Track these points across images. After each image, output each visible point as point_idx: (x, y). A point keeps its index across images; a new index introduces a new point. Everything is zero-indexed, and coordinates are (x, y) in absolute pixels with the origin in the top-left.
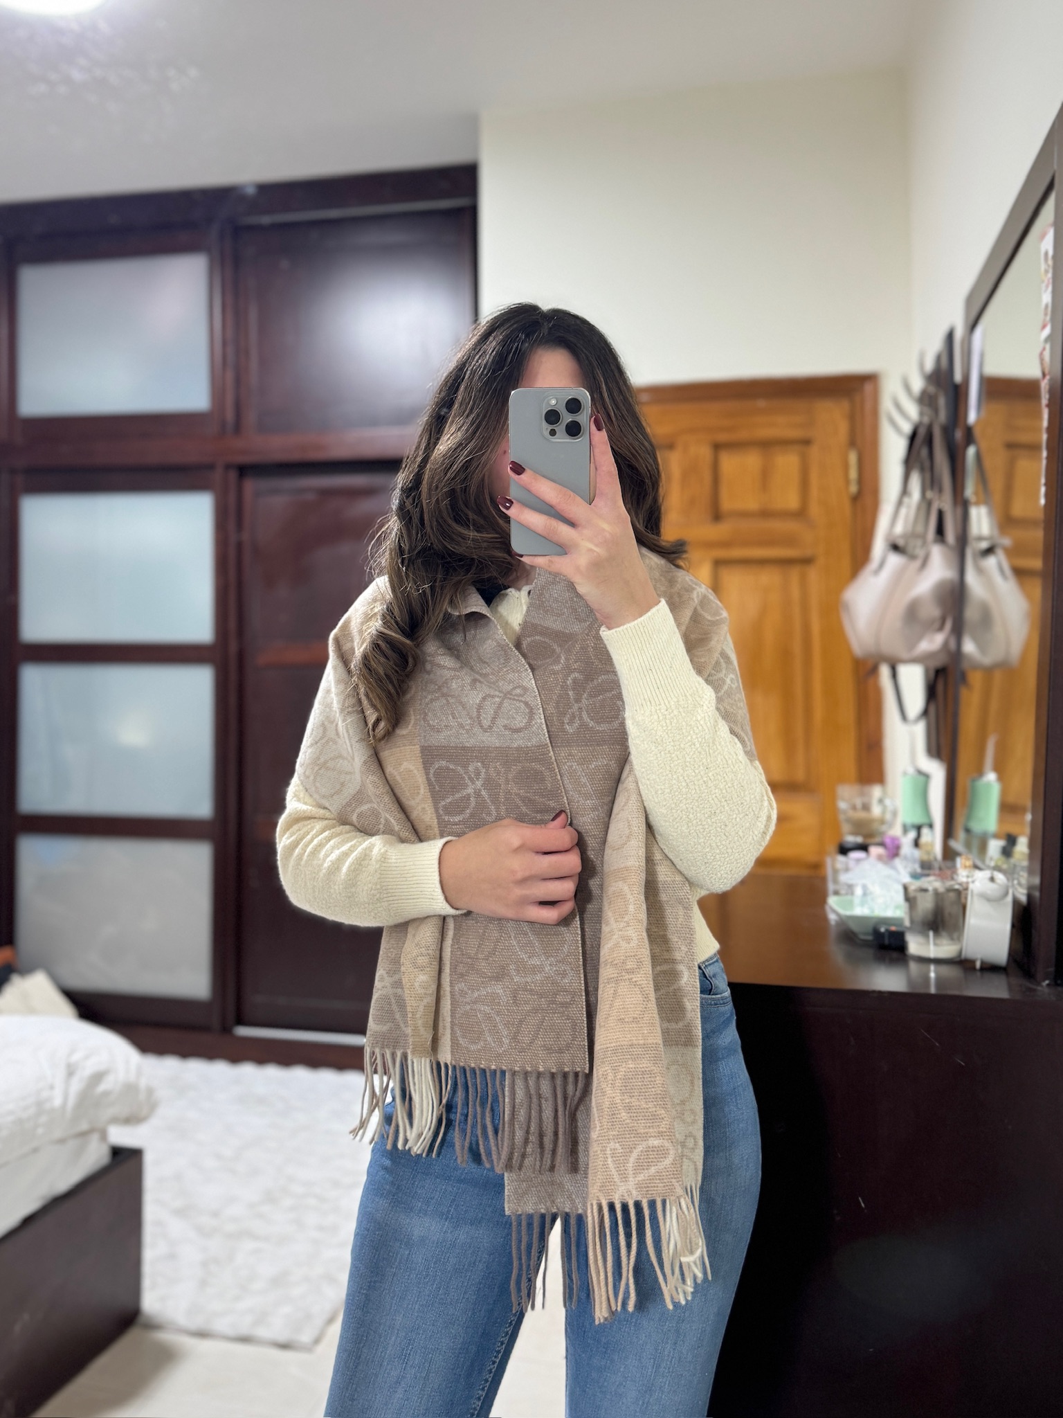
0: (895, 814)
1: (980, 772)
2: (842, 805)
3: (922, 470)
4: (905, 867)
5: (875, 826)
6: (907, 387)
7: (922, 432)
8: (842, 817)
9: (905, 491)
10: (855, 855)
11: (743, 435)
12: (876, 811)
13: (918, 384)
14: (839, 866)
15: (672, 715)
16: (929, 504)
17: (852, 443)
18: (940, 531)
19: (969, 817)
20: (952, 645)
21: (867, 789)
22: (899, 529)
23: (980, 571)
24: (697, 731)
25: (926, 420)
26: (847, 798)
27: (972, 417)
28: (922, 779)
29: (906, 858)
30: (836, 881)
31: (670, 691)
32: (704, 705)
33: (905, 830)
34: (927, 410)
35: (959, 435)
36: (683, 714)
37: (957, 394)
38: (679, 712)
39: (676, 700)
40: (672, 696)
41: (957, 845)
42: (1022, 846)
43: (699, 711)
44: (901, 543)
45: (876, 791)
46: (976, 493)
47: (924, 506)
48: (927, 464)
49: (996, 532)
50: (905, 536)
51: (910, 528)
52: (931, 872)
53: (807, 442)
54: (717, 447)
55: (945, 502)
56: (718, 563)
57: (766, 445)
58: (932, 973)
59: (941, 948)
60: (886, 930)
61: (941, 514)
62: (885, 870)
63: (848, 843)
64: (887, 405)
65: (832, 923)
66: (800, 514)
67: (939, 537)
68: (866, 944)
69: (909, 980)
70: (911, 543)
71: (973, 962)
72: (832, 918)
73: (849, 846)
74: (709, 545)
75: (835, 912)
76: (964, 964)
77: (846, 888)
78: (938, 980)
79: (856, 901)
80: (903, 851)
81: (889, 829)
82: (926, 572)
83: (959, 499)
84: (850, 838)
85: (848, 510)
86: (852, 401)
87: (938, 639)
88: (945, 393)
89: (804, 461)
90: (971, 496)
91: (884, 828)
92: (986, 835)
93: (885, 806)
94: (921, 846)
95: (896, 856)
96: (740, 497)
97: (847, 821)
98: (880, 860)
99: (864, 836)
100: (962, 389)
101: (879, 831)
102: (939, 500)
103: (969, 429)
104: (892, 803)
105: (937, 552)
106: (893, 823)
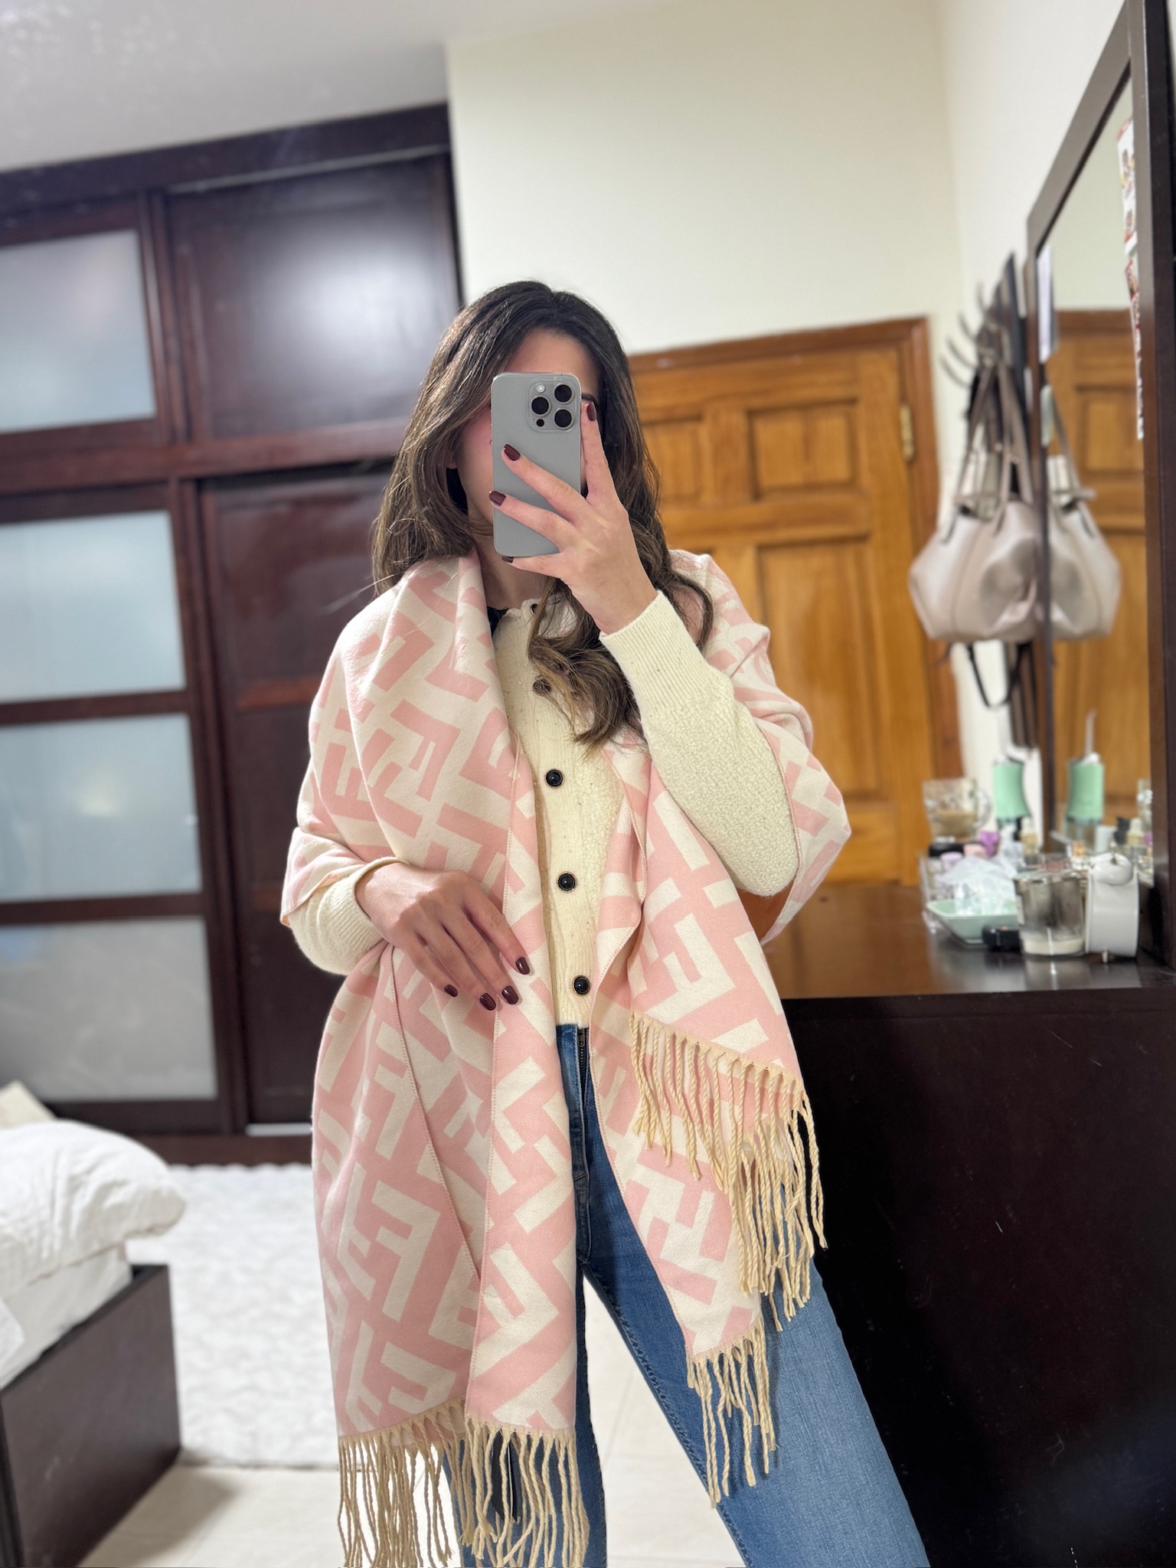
0: (989, 808)
1: (1081, 754)
2: (930, 803)
3: (988, 422)
4: (1012, 864)
5: (968, 822)
6: (964, 326)
7: (985, 377)
8: (930, 817)
9: (969, 448)
10: (948, 857)
11: (781, 398)
12: (967, 806)
13: (975, 321)
14: (932, 870)
15: (689, 714)
16: (1000, 457)
17: (903, 398)
18: (1015, 487)
19: (1071, 806)
20: (1040, 614)
21: (954, 783)
22: (968, 488)
23: (1064, 530)
24: (718, 726)
25: (988, 362)
26: (933, 794)
27: (1045, 352)
28: (1016, 767)
29: (1007, 854)
30: (932, 886)
31: (683, 688)
32: (722, 697)
33: (1000, 824)
34: (990, 352)
35: (1028, 377)
36: (701, 711)
37: (1025, 331)
38: (696, 709)
39: (690, 697)
40: (687, 695)
41: (1059, 836)
42: (1137, 830)
43: (718, 704)
44: (970, 504)
45: (965, 785)
46: (1052, 443)
47: (994, 458)
48: (992, 414)
49: (1076, 484)
50: (974, 496)
51: (979, 487)
52: (1038, 866)
53: (852, 401)
54: (752, 414)
55: (1018, 454)
56: (763, 549)
57: (806, 408)
58: (1053, 972)
59: (1061, 943)
60: (998, 931)
61: (1014, 470)
62: (987, 866)
63: (939, 844)
64: (939, 349)
65: (933, 931)
66: (850, 484)
67: (1014, 495)
68: (975, 949)
69: (1028, 982)
70: (983, 505)
71: (1099, 955)
72: (933, 926)
73: (940, 848)
74: (750, 528)
75: (935, 917)
76: (1089, 958)
77: (944, 891)
78: (1061, 978)
79: (958, 903)
80: (1004, 847)
81: (984, 824)
82: (1002, 534)
83: (1035, 450)
84: (941, 839)
85: (904, 476)
86: (900, 351)
87: (1023, 609)
88: (1010, 330)
89: (851, 423)
90: (1049, 445)
91: (978, 824)
92: (1092, 823)
93: (977, 800)
94: (1023, 839)
95: (997, 853)
96: (781, 469)
97: (936, 820)
98: (979, 861)
99: (957, 836)
100: (1029, 324)
101: (972, 828)
102: (1010, 453)
103: (1041, 369)
104: (985, 796)
105: (1013, 511)
106: (988, 818)
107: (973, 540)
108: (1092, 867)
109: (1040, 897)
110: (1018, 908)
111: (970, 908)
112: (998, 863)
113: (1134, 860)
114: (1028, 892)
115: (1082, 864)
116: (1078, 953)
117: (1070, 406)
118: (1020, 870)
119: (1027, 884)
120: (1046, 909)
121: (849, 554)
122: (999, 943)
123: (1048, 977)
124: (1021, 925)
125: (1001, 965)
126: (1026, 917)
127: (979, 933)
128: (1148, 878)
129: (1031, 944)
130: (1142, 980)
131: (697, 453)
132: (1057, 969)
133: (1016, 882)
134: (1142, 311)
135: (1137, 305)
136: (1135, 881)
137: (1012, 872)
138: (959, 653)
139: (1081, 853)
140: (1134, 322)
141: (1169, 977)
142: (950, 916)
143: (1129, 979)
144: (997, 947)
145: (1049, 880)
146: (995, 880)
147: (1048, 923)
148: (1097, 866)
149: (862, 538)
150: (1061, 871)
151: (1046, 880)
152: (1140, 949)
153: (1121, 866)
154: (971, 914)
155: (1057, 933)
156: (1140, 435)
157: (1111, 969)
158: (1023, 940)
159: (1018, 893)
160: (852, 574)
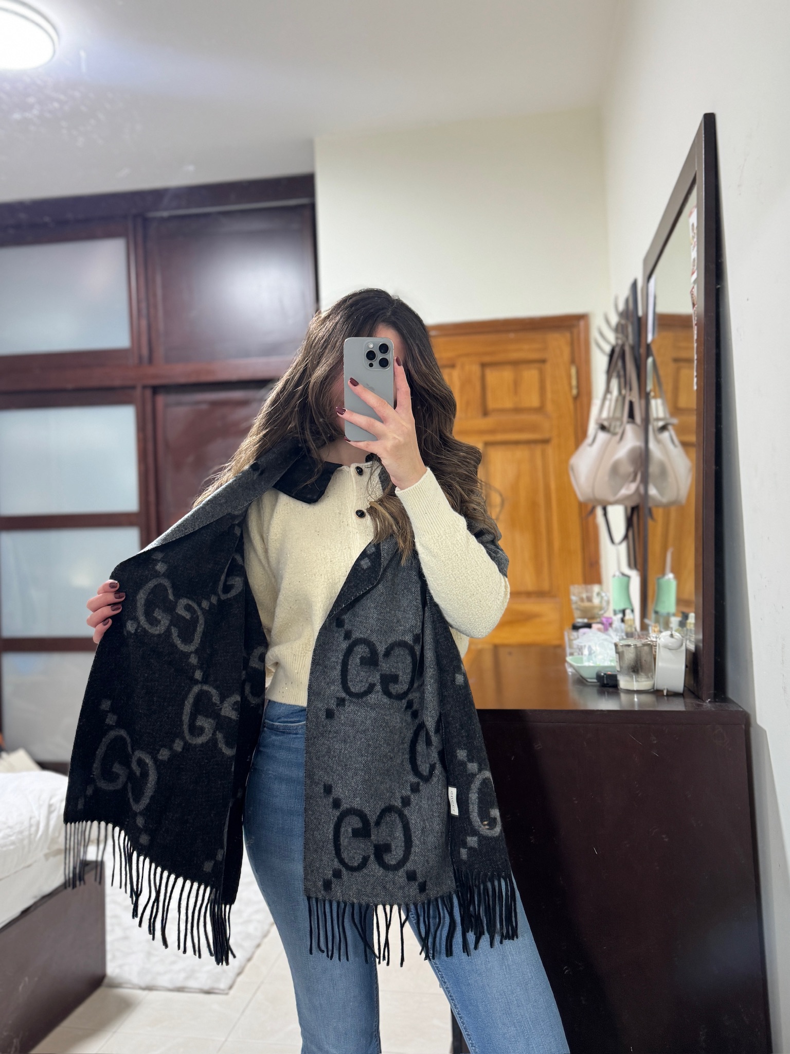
0: (608, 602)
1: (663, 573)
2: (574, 598)
3: (619, 377)
4: (617, 635)
5: (596, 611)
6: (607, 321)
7: (617, 350)
8: (574, 606)
9: (608, 390)
10: (582, 631)
12: (596, 601)
13: (614, 319)
14: (572, 638)
15: (442, 539)
16: (624, 398)
17: (573, 361)
18: (631, 415)
19: (657, 604)
20: (642, 490)
21: (589, 587)
22: (605, 415)
23: (658, 441)
24: (458, 547)
25: (620, 342)
26: (577, 593)
27: (650, 338)
28: (625, 579)
29: (616, 630)
30: (571, 647)
32: (461, 530)
33: (615, 613)
34: (620, 336)
35: (641, 351)
36: (449, 538)
37: (640, 324)
38: (446, 537)
39: (443, 529)
40: (441, 528)
41: (650, 621)
42: (691, 619)
43: (458, 535)
44: (606, 424)
45: (596, 588)
46: (654, 390)
47: (620, 399)
48: (622, 373)
49: (668, 416)
50: (608, 419)
51: (611, 414)
52: (633, 639)
53: (543, 361)
54: (484, 366)
55: (634, 396)
56: (487, 445)
57: (516, 364)
58: (636, 699)
59: (641, 683)
60: (605, 674)
61: (631, 404)
62: (603, 636)
63: (579, 623)
64: (594, 334)
65: (570, 674)
66: (540, 409)
67: (630, 420)
68: (592, 685)
69: (621, 705)
70: (613, 424)
71: (662, 691)
72: (570, 670)
73: (578, 625)
74: (481, 432)
75: (571, 666)
76: (656, 693)
77: (578, 650)
78: (640, 704)
79: (585, 658)
80: (614, 626)
81: (605, 612)
82: (623, 443)
83: (643, 394)
84: (580, 620)
85: (571, 406)
86: (572, 333)
87: (633, 487)
88: (632, 324)
89: (542, 374)
90: (650, 391)
91: (602, 612)
92: (668, 615)
93: (602, 597)
94: (626, 621)
95: (610, 629)
96: (500, 399)
97: (577, 609)
98: (599, 633)
99: (589, 619)
100: (643, 321)
101: (598, 614)
102: (630, 395)
103: (648, 347)
104: (606, 595)
105: (629, 429)
106: (608, 609)
107: (606, 445)
108: (660, 639)
109: (630, 655)
110: (617, 662)
111: (591, 661)
112: (610, 635)
113: (688, 637)
114: (623, 652)
115: (656, 638)
116: (650, 690)
117: (666, 371)
118: (620, 640)
119: (622, 646)
120: (632, 663)
121: (538, 449)
122: (605, 682)
123: (633, 703)
124: (618, 671)
125: (606, 693)
126: (621, 667)
127: (595, 676)
128: (692, 647)
129: (624, 683)
130: (686, 709)
132: (637, 698)
133: (616, 645)
134: (698, 316)
135: (696, 312)
136: (683, 648)
137: (616, 639)
138: (599, 512)
139: (658, 632)
140: (694, 322)
141: (702, 705)
142: (579, 665)
143: (678, 706)
144: (605, 684)
145: (636, 645)
146: (606, 643)
147: (634, 671)
148: (662, 638)
149: (546, 442)
150: (644, 641)
151: (634, 645)
152: (686, 688)
153: (676, 639)
154: (591, 664)
155: (638, 677)
156: (695, 387)
157: (668, 700)
158: (619, 680)
159: (617, 652)
160: (539, 462)
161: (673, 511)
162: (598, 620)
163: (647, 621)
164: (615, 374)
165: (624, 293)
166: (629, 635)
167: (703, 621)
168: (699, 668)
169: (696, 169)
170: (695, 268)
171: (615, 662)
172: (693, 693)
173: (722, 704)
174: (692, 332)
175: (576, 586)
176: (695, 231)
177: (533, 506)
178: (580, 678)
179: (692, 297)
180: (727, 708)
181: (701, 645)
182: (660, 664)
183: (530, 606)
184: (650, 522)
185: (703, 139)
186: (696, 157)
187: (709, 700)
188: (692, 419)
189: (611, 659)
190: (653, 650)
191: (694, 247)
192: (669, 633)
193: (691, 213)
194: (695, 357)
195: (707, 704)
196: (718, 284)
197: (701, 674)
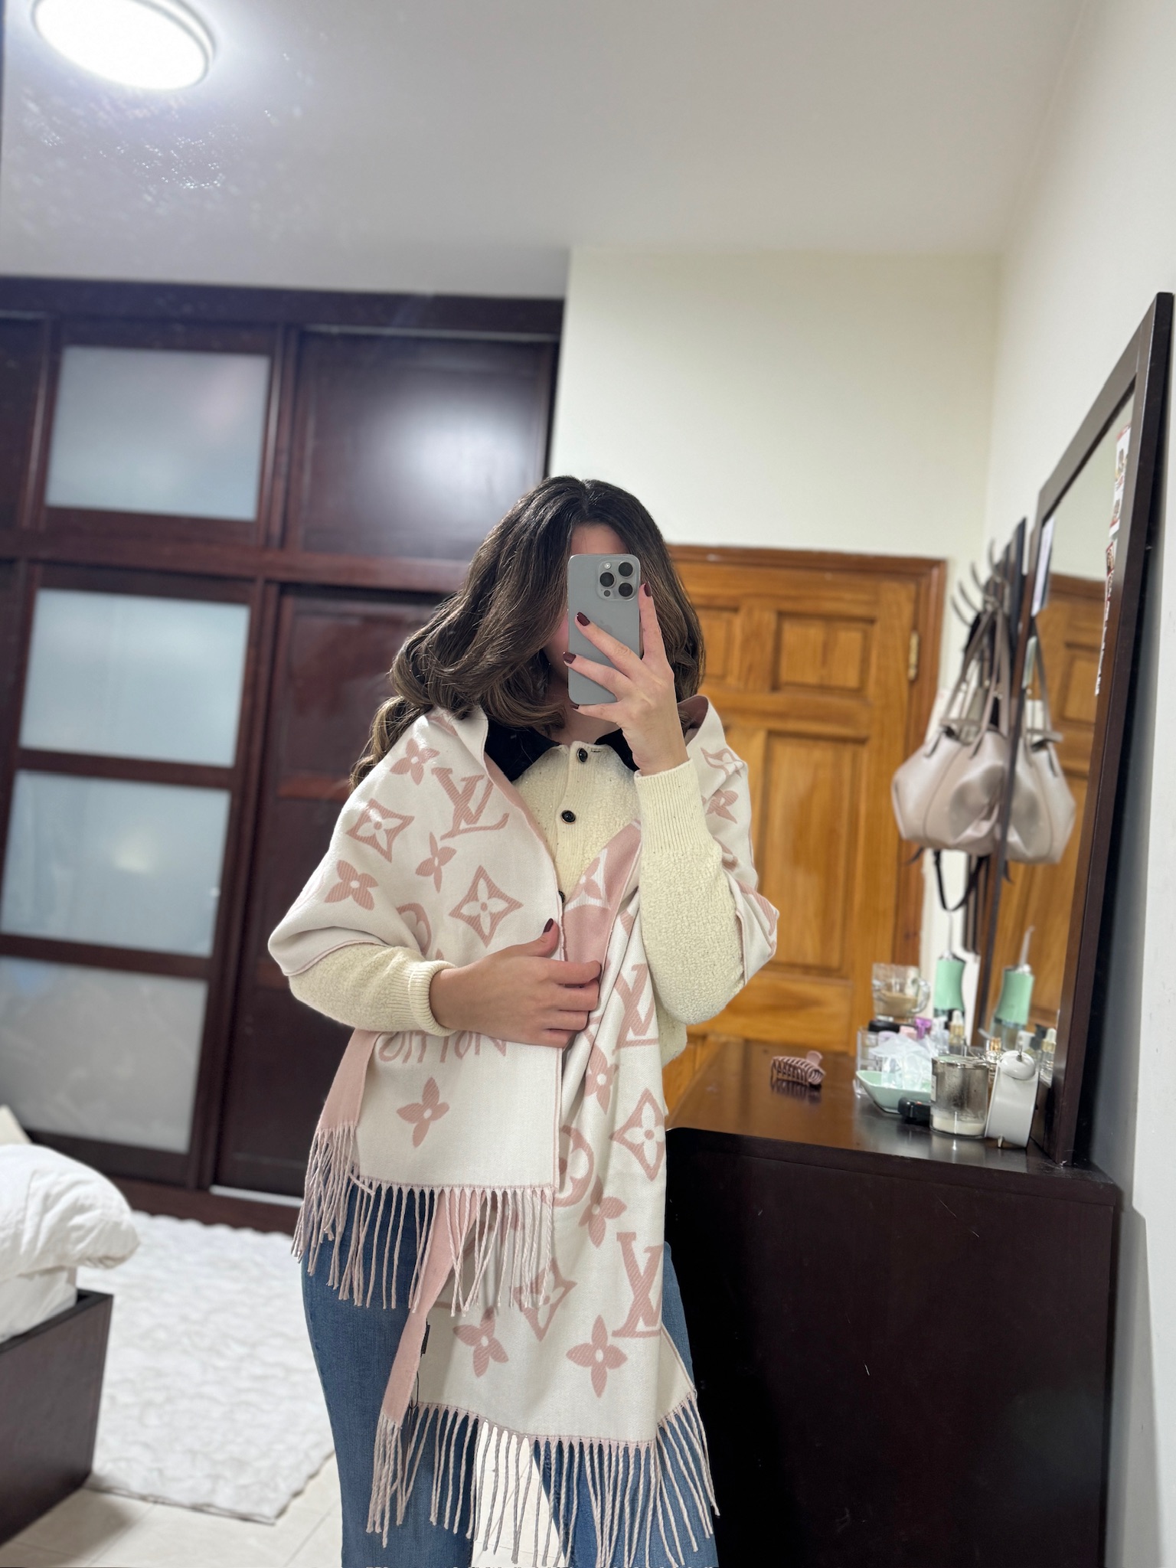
0: (928, 996)
1: (1015, 964)
2: (876, 983)
3: (981, 660)
4: (936, 1047)
5: (908, 1006)
6: (975, 575)
7: (985, 620)
8: (875, 995)
9: (963, 678)
10: (884, 1034)
11: (807, 606)
12: (910, 991)
13: (985, 573)
14: (867, 1042)
16: (987, 691)
17: (915, 627)
18: (995, 720)
19: (1000, 1009)
20: (998, 834)
21: (901, 968)
22: (954, 714)
23: (1031, 764)
25: (990, 608)
26: (883, 977)
27: (1036, 608)
28: (959, 964)
29: (936, 1040)
30: (864, 1057)
33: (936, 1013)
34: (991, 599)
35: (1021, 626)
37: (1023, 586)
41: (986, 1033)
42: (1051, 1038)
44: (954, 727)
45: (912, 972)
46: (1032, 687)
47: (981, 692)
48: (987, 654)
49: (1049, 727)
50: (958, 720)
51: (964, 715)
52: (960, 1051)
53: (871, 621)
54: (782, 615)
55: (1002, 692)
56: (772, 734)
57: (829, 619)
58: (954, 1148)
59: (965, 1125)
60: (912, 1104)
61: (996, 703)
62: (914, 1046)
63: (880, 1021)
64: (952, 591)
65: (859, 1096)
66: (858, 692)
67: (992, 726)
68: (891, 1118)
69: (930, 1152)
70: (965, 729)
71: (995, 1140)
72: (859, 1091)
73: (879, 1024)
74: (765, 714)
75: (862, 1084)
76: (986, 1141)
77: (874, 1063)
78: (959, 1155)
79: (884, 1076)
80: (933, 1033)
81: (921, 1011)
82: (977, 759)
83: (1016, 690)
84: (882, 1018)
85: (905, 695)
86: (918, 585)
87: (985, 827)
88: (1012, 584)
89: (866, 638)
90: (1027, 687)
91: (917, 1010)
92: (1016, 1025)
93: (919, 987)
94: (952, 1029)
95: (927, 1036)
96: (799, 668)
97: (880, 999)
98: (910, 1040)
99: (896, 1017)
100: (1029, 581)
101: (910, 1012)
102: (996, 689)
103: (1032, 622)
104: (926, 984)
105: (990, 740)
106: (926, 1006)
107: (950, 760)
108: (1001, 1061)
109: (954, 1080)
110: (933, 1087)
111: (893, 1082)
112: (924, 1046)
113: (1043, 1063)
114: (943, 1074)
115: (996, 1059)
116: (974, 1136)
117: (1055, 661)
118: (940, 1055)
119: (944, 1064)
120: (956, 1092)
121: (847, 752)
122: (911, 1116)
123: (950, 1150)
124: (932, 1101)
125: (910, 1133)
126: (938, 1096)
127: (896, 1104)
128: (1048, 1080)
129: (940, 1120)
130: (1028, 1170)
131: (729, 640)
132: (957, 1146)
133: (934, 1062)
134: (1114, 587)
135: (1111, 581)
136: (1035, 1079)
137: (934, 1054)
138: (928, 857)
139: (998, 1049)
140: (1107, 595)
141: (1052, 1169)
142: (875, 1085)
143: (1017, 1165)
144: (908, 1118)
145: (964, 1065)
146: (918, 1058)
147: (956, 1105)
148: (1006, 1061)
149: (861, 741)
150: (976, 1060)
151: (961, 1065)
152: (1031, 1140)
153: (1026, 1064)
154: (893, 1086)
155: (962, 1115)
156: (1097, 692)
157: (1002, 1155)
158: (932, 1116)
159: (934, 1073)
160: (847, 772)
161: (1040, 869)
162: (910, 1021)
163: (982, 1032)
164: (977, 655)
165: (1005, 536)
166: (955, 1049)
167: (1068, 1042)
168: (1056, 1112)
169: (1137, 371)
170: (1118, 515)
171: (930, 1087)
172: (1040, 1148)
173: (1084, 1171)
174: (1103, 607)
175: (882, 965)
176: (1125, 461)
177: (830, 835)
178: (874, 1104)
179: (1108, 558)
180: (1090, 1178)
181: (1062, 1078)
182: (997, 1099)
183: (806, 987)
184: (1004, 882)
185: (1153, 330)
186: (1139, 353)
187: (1064, 1162)
188: (1088, 737)
189: (924, 1082)
190: (990, 1076)
191: (1120, 484)
192: (1015, 1053)
193: (1120, 435)
194: (1103, 647)
195: (1061, 1168)
196: (1150, 545)
197: (1056, 1121)
